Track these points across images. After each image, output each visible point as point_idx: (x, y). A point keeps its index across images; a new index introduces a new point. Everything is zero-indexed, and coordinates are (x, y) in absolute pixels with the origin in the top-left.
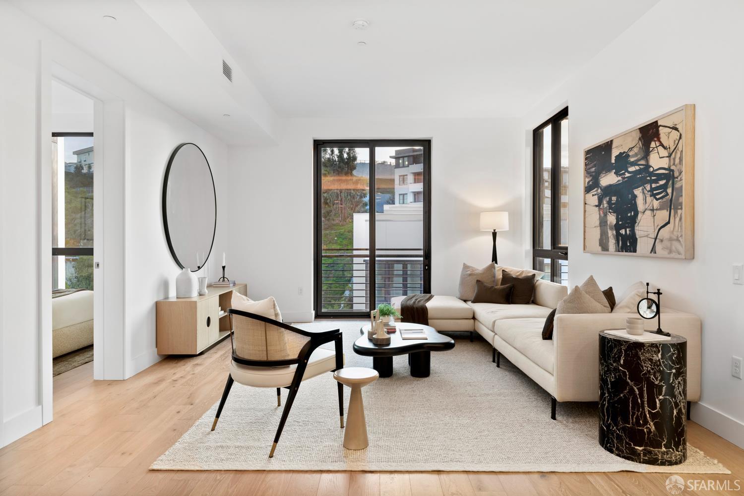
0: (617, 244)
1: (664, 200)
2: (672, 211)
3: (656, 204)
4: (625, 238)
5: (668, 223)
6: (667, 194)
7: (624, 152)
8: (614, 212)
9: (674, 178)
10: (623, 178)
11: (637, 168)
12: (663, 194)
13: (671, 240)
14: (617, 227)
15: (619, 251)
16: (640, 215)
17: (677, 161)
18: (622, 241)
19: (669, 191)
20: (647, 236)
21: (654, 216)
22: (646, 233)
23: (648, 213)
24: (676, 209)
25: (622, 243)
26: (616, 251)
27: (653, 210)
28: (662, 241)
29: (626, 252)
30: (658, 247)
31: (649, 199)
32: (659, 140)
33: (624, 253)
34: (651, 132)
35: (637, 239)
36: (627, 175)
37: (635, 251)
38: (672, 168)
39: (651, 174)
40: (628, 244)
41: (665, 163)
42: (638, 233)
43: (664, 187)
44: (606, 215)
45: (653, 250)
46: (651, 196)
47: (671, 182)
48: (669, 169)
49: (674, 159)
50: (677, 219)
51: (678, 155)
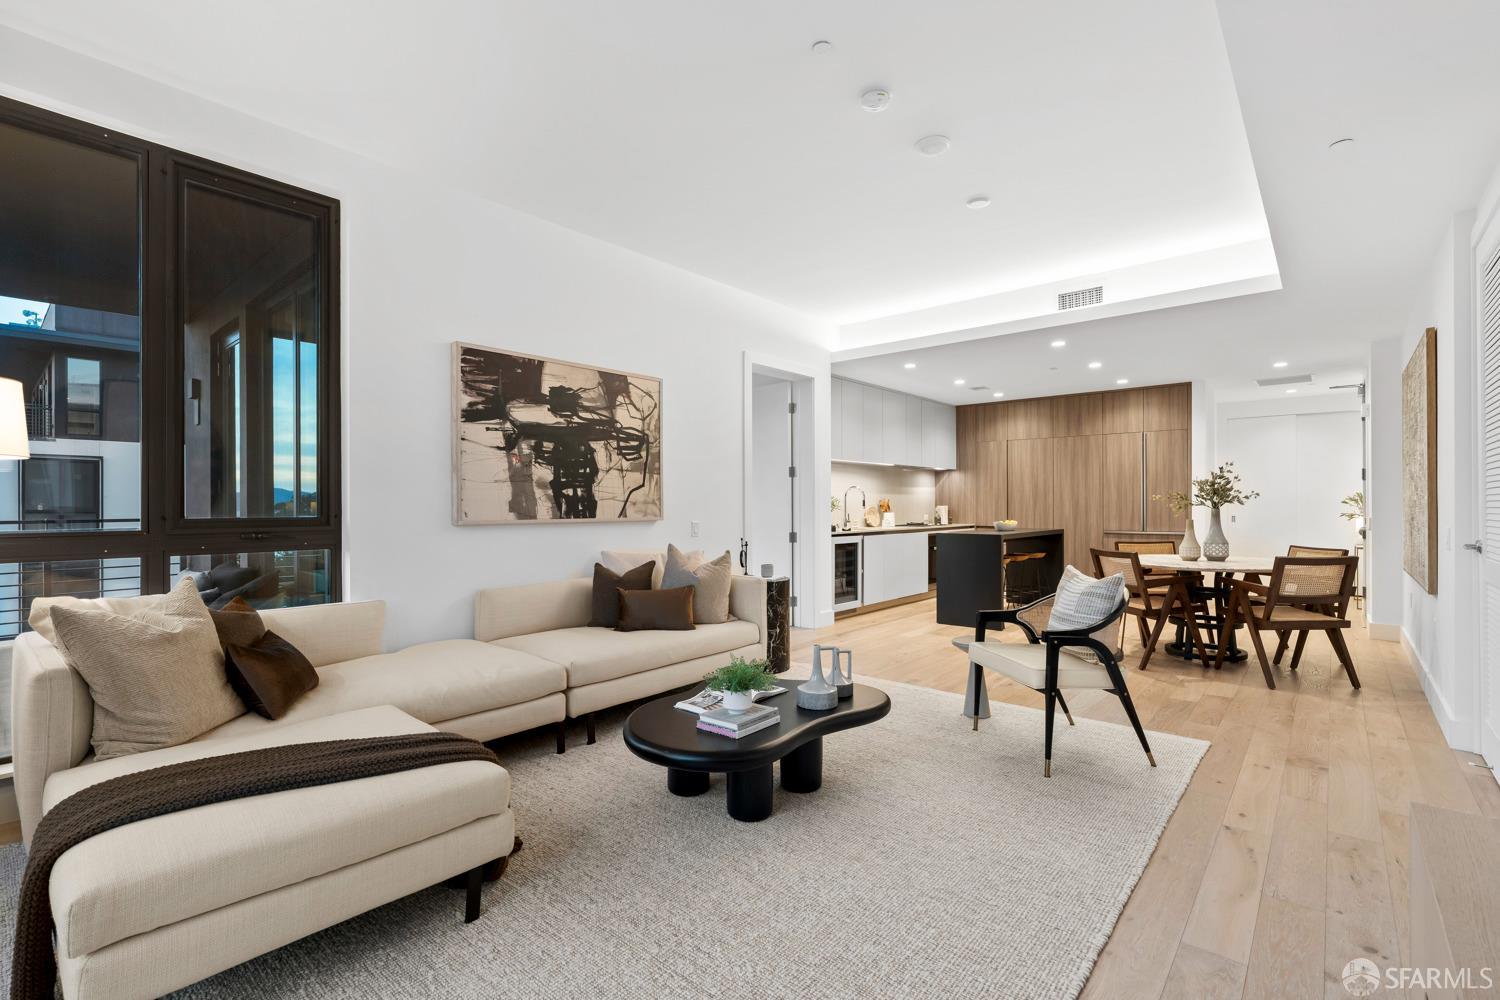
0: (556, 509)
1: (637, 462)
2: (647, 475)
3: (626, 464)
4: (572, 501)
5: (643, 485)
6: (641, 457)
7: (570, 389)
8: (548, 464)
9: (648, 443)
10: (569, 422)
11: (596, 417)
12: (635, 456)
13: (645, 503)
14: (556, 486)
15: (561, 518)
16: (600, 475)
17: (652, 427)
18: (566, 503)
19: (644, 454)
20: (613, 499)
21: (623, 477)
22: (611, 496)
23: (614, 473)
24: (651, 474)
25: (567, 506)
26: (554, 517)
27: (621, 470)
28: (634, 504)
29: (575, 517)
30: (630, 510)
31: (615, 457)
32: (629, 397)
33: (572, 520)
34: (617, 383)
35: (596, 502)
36: (576, 419)
37: (593, 515)
38: (647, 432)
39: (619, 431)
40: (580, 508)
41: (638, 424)
42: (597, 496)
43: (637, 449)
44: (528, 465)
45: (623, 513)
46: (618, 454)
47: (645, 446)
48: (642, 432)
49: (649, 424)
50: (653, 483)
51: (653, 423)
